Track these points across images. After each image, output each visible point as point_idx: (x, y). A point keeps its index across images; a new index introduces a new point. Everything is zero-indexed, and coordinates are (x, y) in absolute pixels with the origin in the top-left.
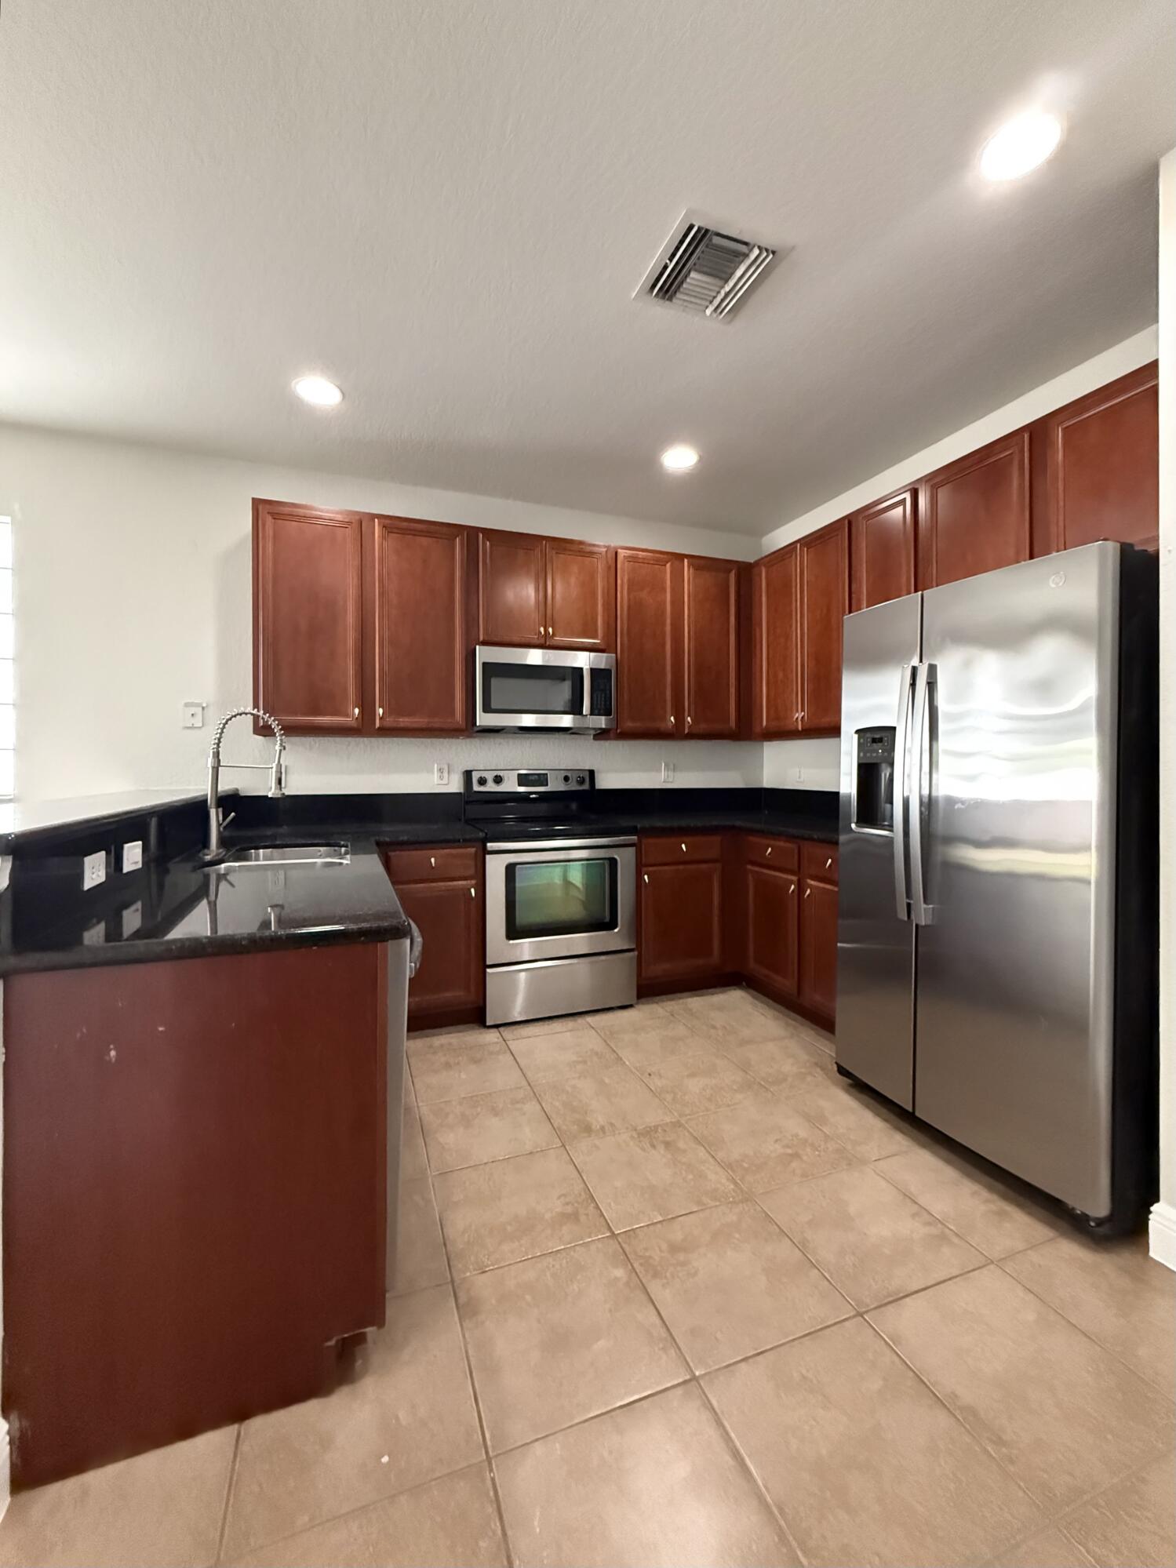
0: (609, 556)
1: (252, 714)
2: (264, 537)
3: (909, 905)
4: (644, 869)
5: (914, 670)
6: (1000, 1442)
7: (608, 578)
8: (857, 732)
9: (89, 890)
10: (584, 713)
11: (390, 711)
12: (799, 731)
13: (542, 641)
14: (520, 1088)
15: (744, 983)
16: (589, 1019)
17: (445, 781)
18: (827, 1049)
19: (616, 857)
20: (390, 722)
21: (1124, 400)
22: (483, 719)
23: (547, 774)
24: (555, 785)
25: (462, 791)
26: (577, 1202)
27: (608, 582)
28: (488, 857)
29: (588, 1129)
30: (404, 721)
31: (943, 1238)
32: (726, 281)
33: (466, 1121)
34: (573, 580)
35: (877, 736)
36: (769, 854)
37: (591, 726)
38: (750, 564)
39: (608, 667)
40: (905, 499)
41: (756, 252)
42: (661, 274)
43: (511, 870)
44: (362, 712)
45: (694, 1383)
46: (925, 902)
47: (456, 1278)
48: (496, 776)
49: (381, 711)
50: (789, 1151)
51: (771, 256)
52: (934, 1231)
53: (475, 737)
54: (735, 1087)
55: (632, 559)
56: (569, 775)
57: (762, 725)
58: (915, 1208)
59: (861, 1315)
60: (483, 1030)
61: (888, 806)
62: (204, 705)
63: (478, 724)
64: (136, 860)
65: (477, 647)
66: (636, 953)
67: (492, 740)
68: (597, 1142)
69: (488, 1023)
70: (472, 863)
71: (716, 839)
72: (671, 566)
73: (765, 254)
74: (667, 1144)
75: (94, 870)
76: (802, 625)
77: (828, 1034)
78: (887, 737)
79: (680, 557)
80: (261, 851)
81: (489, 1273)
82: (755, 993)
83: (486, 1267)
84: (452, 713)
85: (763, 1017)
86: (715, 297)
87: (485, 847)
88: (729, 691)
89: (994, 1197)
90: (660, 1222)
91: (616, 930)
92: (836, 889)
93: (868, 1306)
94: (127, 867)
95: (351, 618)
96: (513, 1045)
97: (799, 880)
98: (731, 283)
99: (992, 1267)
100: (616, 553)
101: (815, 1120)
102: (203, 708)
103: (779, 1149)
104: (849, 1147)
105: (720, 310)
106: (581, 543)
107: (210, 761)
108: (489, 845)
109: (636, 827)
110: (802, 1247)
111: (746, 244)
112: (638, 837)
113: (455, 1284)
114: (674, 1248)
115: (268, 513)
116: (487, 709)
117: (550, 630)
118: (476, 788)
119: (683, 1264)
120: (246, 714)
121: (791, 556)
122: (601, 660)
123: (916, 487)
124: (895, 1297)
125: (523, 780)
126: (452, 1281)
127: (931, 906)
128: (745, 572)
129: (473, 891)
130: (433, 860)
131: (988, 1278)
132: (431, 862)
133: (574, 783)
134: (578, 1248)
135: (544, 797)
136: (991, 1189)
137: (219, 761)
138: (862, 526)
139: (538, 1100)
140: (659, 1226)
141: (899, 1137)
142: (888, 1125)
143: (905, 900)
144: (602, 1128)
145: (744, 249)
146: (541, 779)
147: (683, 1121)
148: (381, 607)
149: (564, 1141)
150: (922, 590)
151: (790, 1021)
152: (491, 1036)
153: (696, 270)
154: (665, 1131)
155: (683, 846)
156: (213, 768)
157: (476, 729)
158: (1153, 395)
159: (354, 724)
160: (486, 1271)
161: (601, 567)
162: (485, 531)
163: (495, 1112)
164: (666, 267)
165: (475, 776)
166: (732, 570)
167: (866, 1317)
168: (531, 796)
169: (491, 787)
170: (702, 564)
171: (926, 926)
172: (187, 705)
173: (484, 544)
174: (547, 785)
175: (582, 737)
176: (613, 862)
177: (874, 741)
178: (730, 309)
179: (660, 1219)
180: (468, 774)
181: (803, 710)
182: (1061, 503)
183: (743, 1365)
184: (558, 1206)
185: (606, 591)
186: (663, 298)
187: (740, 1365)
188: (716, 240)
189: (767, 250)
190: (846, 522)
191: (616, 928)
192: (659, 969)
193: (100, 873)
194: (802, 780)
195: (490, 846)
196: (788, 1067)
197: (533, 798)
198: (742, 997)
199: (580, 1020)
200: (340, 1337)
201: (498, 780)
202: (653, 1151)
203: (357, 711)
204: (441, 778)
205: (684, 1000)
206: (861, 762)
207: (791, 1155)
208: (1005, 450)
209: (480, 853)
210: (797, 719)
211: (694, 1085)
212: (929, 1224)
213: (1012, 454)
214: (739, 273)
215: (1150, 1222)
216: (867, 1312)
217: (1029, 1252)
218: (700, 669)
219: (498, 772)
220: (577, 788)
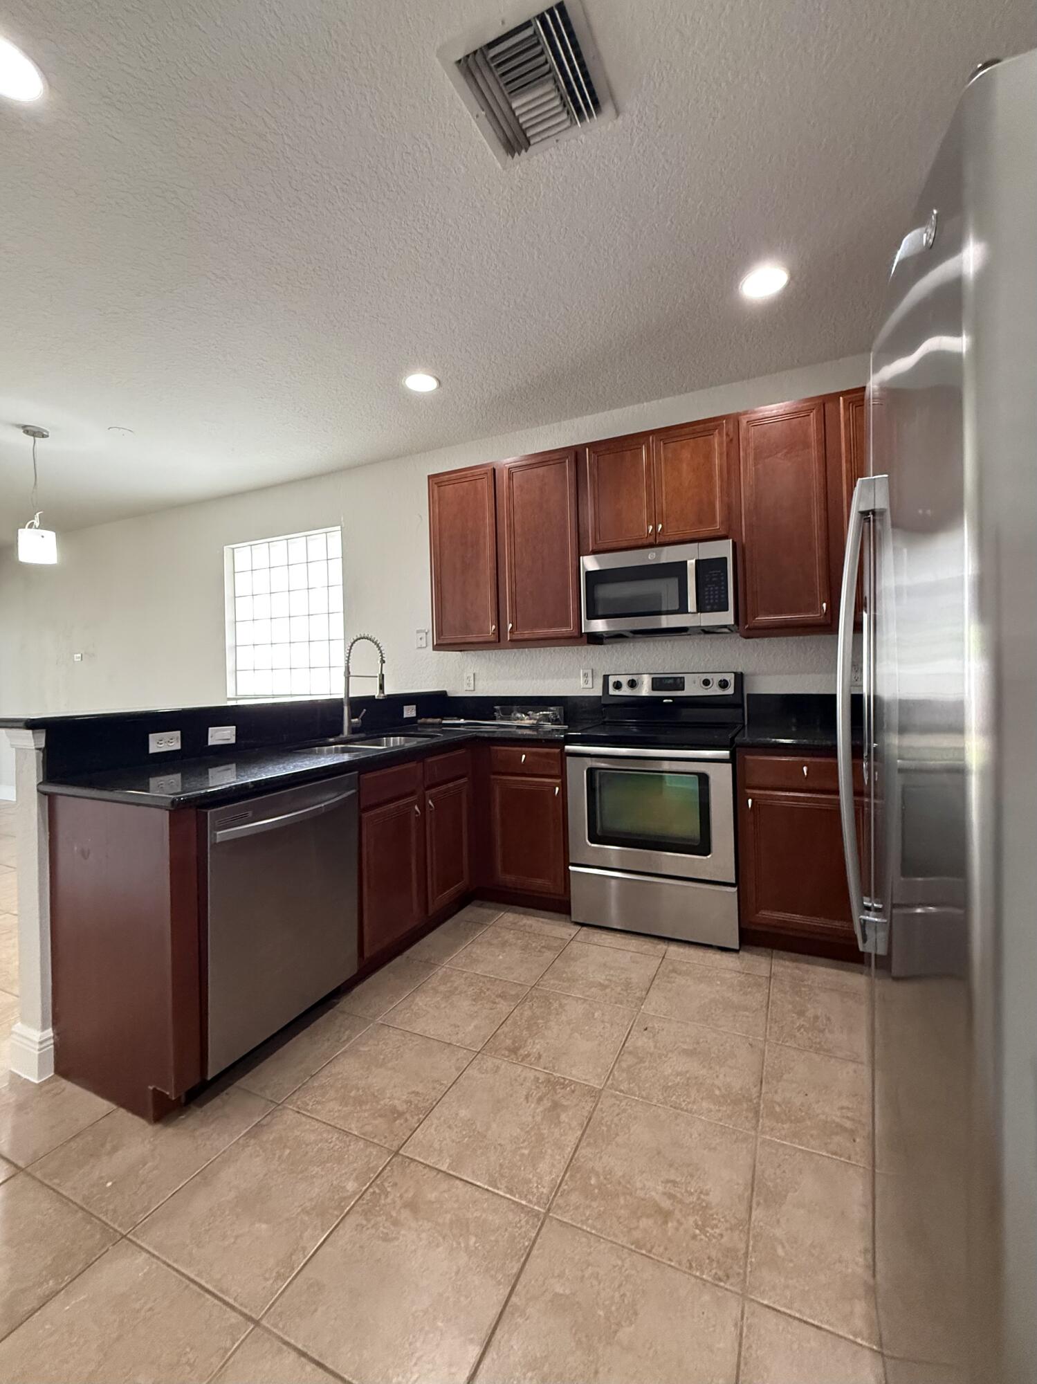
0: (730, 425)
2: (433, 503)
4: (748, 791)
10: (690, 611)
11: (517, 625)
13: (651, 540)
17: (590, 685)
19: (707, 772)
20: (522, 634)
22: (587, 626)
23: (683, 678)
24: (692, 689)
25: (600, 695)
26: (416, 1106)
27: (728, 458)
28: (568, 759)
29: (515, 1050)
30: (528, 633)
33: (450, 994)
34: (684, 467)
37: (703, 625)
39: (723, 556)
44: (498, 628)
48: (630, 681)
49: (510, 625)
55: (760, 422)
56: (709, 678)
60: (568, 924)
63: (583, 631)
65: (582, 558)
66: (738, 889)
68: (505, 1066)
69: (573, 918)
70: (557, 763)
72: (817, 414)
74: (554, 1106)
79: (838, 395)
80: (392, 738)
84: (568, 623)
87: (564, 748)
91: (710, 857)
94: (212, 742)
95: (488, 552)
100: (739, 421)
102: (426, 633)
106: (691, 425)
114: (412, 1204)
115: (435, 484)
116: (591, 616)
117: (660, 526)
118: (612, 692)
122: (713, 550)
125: (657, 684)
126: (279, 1105)
129: (558, 789)
130: (524, 756)
132: (522, 758)
133: (715, 687)
135: (679, 702)
137: (349, 673)
139: (519, 1003)
144: (526, 1056)
146: (678, 684)
148: (509, 537)
149: (485, 1048)
155: (805, 769)
159: (493, 638)
161: (717, 443)
162: (590, 445)
163: (478, 996)
165: (612, 680)
168: (665, 701)
169: (626, 691)
173: (591, 457)
174: (683, 689)
176: (704, 778)
180: (605, 678)
185: (725, 468)
191: (708, 854)
192: (774, 916)
195: (568, 748)
197: (665, 703)
201: (632, 684)
202: (533, 1105)
203: (493, 627)
204: (586, 682)
209: (563, 754)
219: (635, 677)
220: (720, 692)
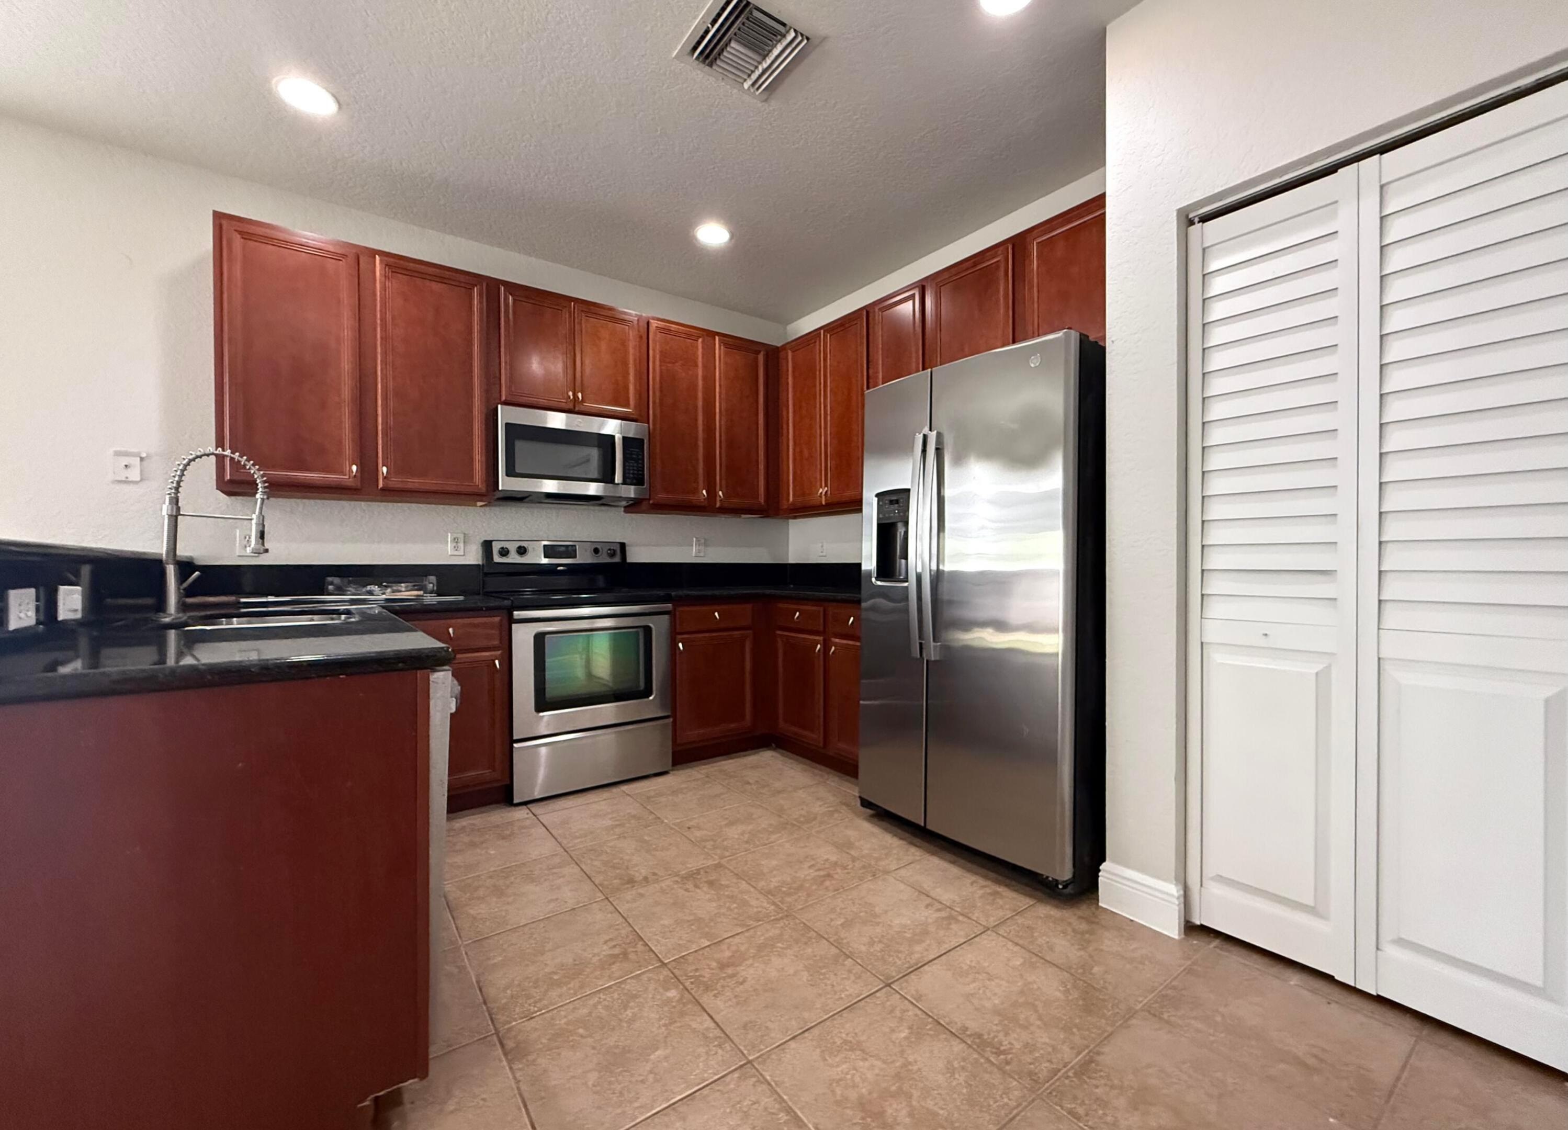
0: (641, 324)
1: (216, 455)
2: (230, 260)
3: (921, 644)
4: (679, 637)
5: (925, 438)
6: (999, 1053)
7: (640, 347)
8: (877, 495)
9: (16, 631)
10: (616, 481)
11: (398, 469)
12: (822, 505)
13: (571, 406)
14: (556, 855)
15: (773, 745)
16: (625, 788)
17: (462, 553)
18: (852, 791)
19: (651, 625)
20: (395, 482)
21: (1080, 224)
22: (505, 483)
23: (575, 546)
24: (584, 557)
25: (480, 563)
26: (624, 943)
27: (640, 352)
28: (514, 626)
29: (631, 881)
30: (414, 482)
31: (951, 918)
32: (764, 57)
33: (499, 892)
34: (603, 346)
35: (894, 498)
36: (798, 617)
37: (623, 496)
38: (777, 348)
39: (641, 437)
40: (914, 294)
41: (792, 34)
42: (703, 38)
43: (540, 639)
44: (361, 469)
45: (749, 1065)
46: (934, 640)
47: (502, 1030)
48: (520, 548)
49: (385, 469)
50: (822, 873)
51: (805, 41)
52: (943, 914)
53: (495, 506)
54: (770, 829)
55: (664, 331)
56: (599, 547)
57: (788, 500)
58: (929, 901)
59: (889, 985)
60: (513, 808)
61: (903, 561)
62: (144, 455)
63: (500, 488)
64: (75, 608)
65: (499, 406)
66: (671, 720)
67: (513, 509)
68: (641, 891)
69: (516, 801)
70: (495, 632)
71: (748, 607)
72: (703, 342)
73: (800, 38)
74: (711, 883)
75: (22, 608)
76: (825, 407)
77: (852, 779)
78: (902, 498)
79: (712, 334)
81: (537, 1019)
82: (784, 752)
83: (533, 1013)
84: (471, 477)
85: (793, 771)
86: (753, 72)
87: (511, 615)
88: (758, 467)
89: (989, 883)
90: (708, 946)
91: (651, 698)
92: (858, 644)
93: (893, 977)
94: (63, 614)
95: (346, 364)
96: (543, 819)
97: (825, 640)
98: (769, 61)
99: (989, 932)
100: (648, 323)
101: (845, 846)
102: (142, 459)
103: (813, 873)
104: (873, 863)
105: (757, 86)
106: (611, 309)
107: (166, 509)
108: (515, 613)
109: (670, 596)
110: (838, 944)
111: (784, 25)
112: (674, 605)
113: (500, 1035)
114: (723, 966)
115: (236, 230)
116: (510, 472)
117: (580, 395)
118: (497, 559)
119: (732, 976)
120: (208, 455)
121: (815, 342)
122: (633, 430)
123: (924, 284)
124: (915, 967)
125: (549, 551)
126: (497, 1033)
127: (939, 644)
128: (773, 355)
129: (497, 662)
130: (451, 630)
131: (988, 942)
132: (449, 633)
133: (605, 555)
134: (629, 981)
135: (572, 570)
136: (986, 877)
137: (178, 509)
138: (877, 316)
139: (576, 863)
140: (707, 949)
141: (913, 850)
142: (904, 842)
143: (918, 641)
144: (646, 879)
145: (781, 29)
146: (569, 551)
147: (724, 861)
148: (385, 353)
149: (608, 895)
150: (931, 368)
151: (816, 771)
152: (521, 814)
153: (736, 41)
154: (706, 872)
155: (716, 614)
156: (170, 516)
157: (498, 495)
158: (1101, 221)
159: (350, 482)
160: (534, 1017)
161: (632, 335)
162: (507, 284)
163: (530, 878)
164: (707, 32)
165: (496, 547)
166: (760, 352)
167: (894, 987)
168: (559, 568)
169: (514, 558)
170: (735, 344)
171: (935, 661)
172: (118, 454)
173: (506, 299)
174: (575, 557)
175: (613, 509)
176: (647, 630)
177: (891, 502)
178: (767, 86)
179: (708, 943)
180: (487, 546)
181: (826, 486)
182: (1036, 306)
183: (793, 1044)
184: (606, 950)
185: (638, 361)
186: (704, 62)
187: (790, 1043)
188: (756, 14)
189: (802, 35)
190: (865, 313)
191: (650, 696)
192: (694, 734)
193: (30, 614)
194: (824, 554)
195: (517, 614)
196: (818, 808)
197: (560, 570)
198: (772, 756)
199: (615, 790)
200: (372, 1096)
201: (522, 551)
202: (698, 891)
203: (354, 468)
204: (456, 551)
205: (719, 764)
206: (880, 522)
207: (824, 876)
208: (994, 258)
209: (505, 622)
210: (821, 493)
211: (733, 833)
212: (939, 910)
213: (998, 261)
214: (776, 52)
215: (1100, 879)
216: (892, 983)
217: (1016, 917)
218: (731, 444)
219: (523, 544)
220: (608, 560)
